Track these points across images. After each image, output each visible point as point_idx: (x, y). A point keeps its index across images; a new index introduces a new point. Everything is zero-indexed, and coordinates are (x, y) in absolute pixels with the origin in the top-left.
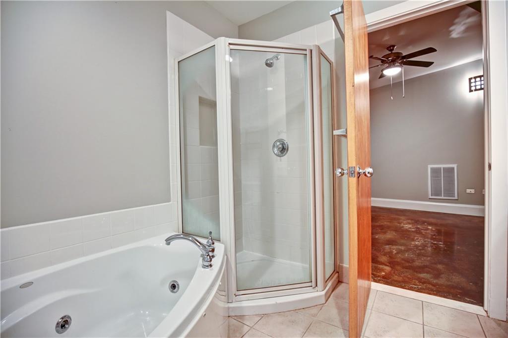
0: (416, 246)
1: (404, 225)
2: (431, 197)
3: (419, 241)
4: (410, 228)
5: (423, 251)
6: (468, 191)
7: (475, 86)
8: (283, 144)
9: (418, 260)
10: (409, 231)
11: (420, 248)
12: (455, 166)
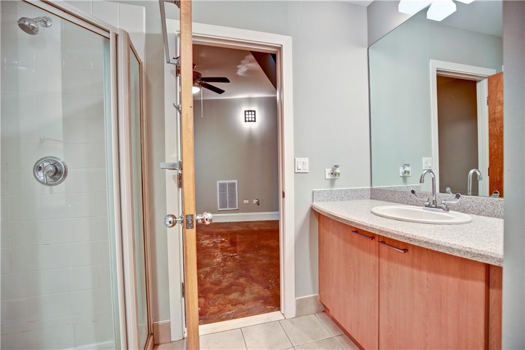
0: (218, 263)
1: (203, 242)
2: (219, 209)
3: (219, 257)
4: (209, 244)
5: (225, 268)
6: (245, 201)
7: (249, 118)
8: (55, 164)
9: (224, 279)
10: (208, 248)
11: (222, 264)
12: (236, 181)
